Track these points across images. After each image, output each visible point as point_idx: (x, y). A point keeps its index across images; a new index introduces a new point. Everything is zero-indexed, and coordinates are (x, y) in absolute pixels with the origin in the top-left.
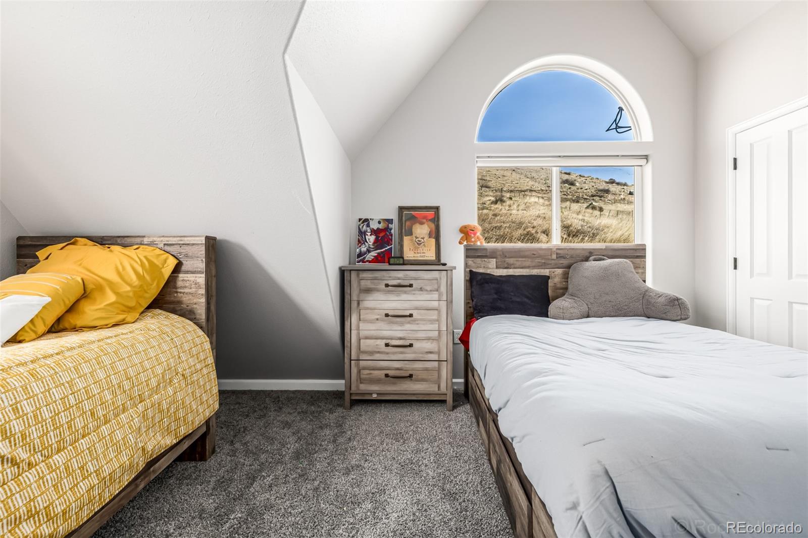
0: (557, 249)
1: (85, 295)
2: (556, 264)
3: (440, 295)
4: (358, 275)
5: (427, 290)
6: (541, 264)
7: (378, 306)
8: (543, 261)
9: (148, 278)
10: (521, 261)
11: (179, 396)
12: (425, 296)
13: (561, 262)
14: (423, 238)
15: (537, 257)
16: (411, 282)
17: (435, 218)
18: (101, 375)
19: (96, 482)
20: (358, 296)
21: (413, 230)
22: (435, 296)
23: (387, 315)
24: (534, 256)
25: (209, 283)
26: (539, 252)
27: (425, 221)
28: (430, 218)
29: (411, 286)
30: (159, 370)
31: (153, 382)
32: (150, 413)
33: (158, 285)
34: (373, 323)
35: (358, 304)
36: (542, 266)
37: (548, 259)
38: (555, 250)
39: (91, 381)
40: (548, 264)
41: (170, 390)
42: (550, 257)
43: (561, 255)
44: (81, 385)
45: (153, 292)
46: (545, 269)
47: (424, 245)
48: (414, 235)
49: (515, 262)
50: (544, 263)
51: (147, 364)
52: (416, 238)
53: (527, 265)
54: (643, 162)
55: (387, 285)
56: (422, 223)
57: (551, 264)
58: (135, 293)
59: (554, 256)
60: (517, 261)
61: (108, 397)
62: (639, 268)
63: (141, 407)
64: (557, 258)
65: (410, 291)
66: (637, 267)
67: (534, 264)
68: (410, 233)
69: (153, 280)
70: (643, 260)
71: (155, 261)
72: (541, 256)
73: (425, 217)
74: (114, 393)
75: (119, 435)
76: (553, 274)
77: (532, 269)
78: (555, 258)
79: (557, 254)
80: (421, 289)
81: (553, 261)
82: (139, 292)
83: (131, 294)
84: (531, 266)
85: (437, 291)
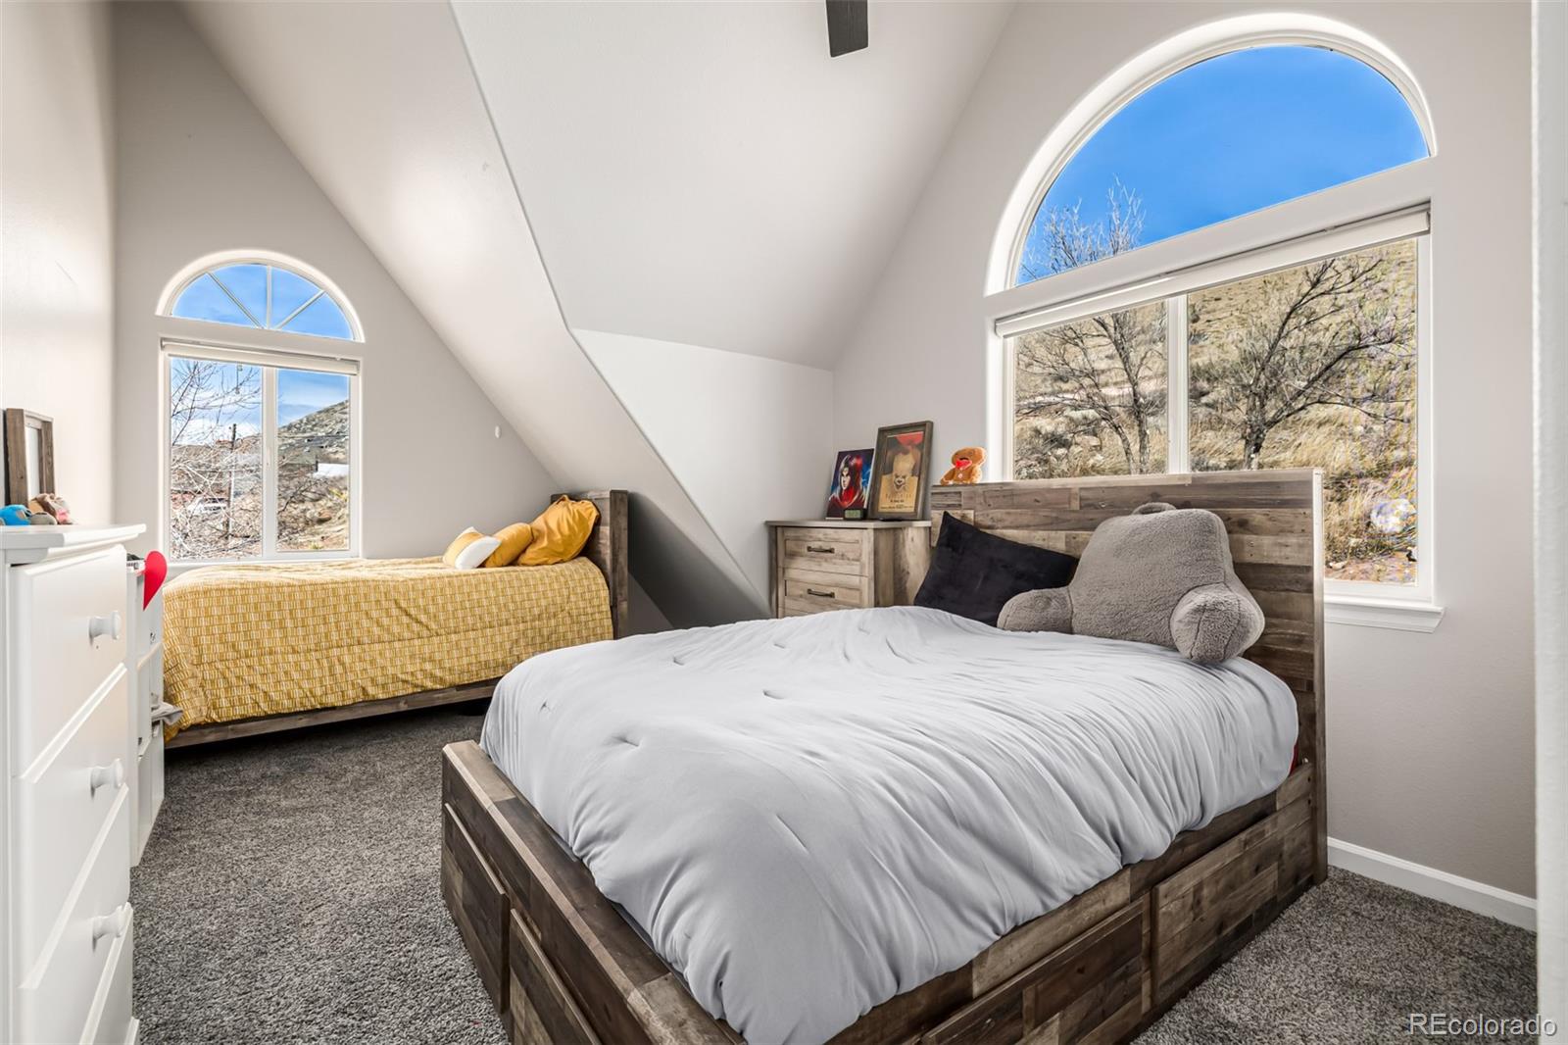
0: (1081, 489)
1: (533, 540)
2: (1079, 521)
3: (862, 567)
4: (783, 532)
5: (849, 559)
6: (1050, 521)
7: (801, 578)
8: (1054, 515)
9: (576, 529)
10: (1016, 513)
11: (561, 629)
12: (844, 567)
13: (1091, 516)
14: (904, 477)
15: (1044, 507)
16: (833, 545)
17: (923, 442)
18: (492, 594)
19: (474, 661)
20: (784, 561)
21: (895, 463)
22: (856, 568)
23: (810, 592)
24: (1037, 504)
25: (616, 536)
26: (1048, 495)
27: (910, 447)
28: (917, 443)
29: (831, 551)
30: (543, 603)
31: (536, 611)
32: (530, 633)
33: (584, 535)
34: (796, 600)
35: (784, 572)
36: (1052, 524)
37: (1065, 510)
38: (1077, 491)
39: (483, 596)
40: (1064, 521)
41: (553, 622)
42: (1067, 506)
43: (1090, 502)
44: (475, 596)
45: (580, 541)
46: (1057, 530)
47: (904, 488)
48: (894, 474)
49: (1004, 517)
50: (1057, 518)
51: (533, 596)
52: (897, 477)
53: (1026, 522)
54: (1418, 223)
55: (809, 549)
56: (906, 453)
57: (1069, 521)
58: (564, 541)
59: (1075, 505)
60: (1009, 513)
61: (494, 610)
62: (1292, 532)
63: (521, 626)
64: (1081, 507)
65: (831, 558)
66: (1282, 531)
67: (1037, 521)
68: (889, 470)
69: (580, 531)
70: (1301, 511)
71: (584, 514)
72: (1050, 504)
73: (911, 443)
74: (500, 609)
75: (498, 639)
76: (1073, 540)
77: (1034, 530)
78: (1078, 508)
79: (1081, 499)
80: (843, 556)
81: (1073, 515)
82: (567, 541)
83: (560, 542)
84: (1032, 524)
85: (858, 560)
